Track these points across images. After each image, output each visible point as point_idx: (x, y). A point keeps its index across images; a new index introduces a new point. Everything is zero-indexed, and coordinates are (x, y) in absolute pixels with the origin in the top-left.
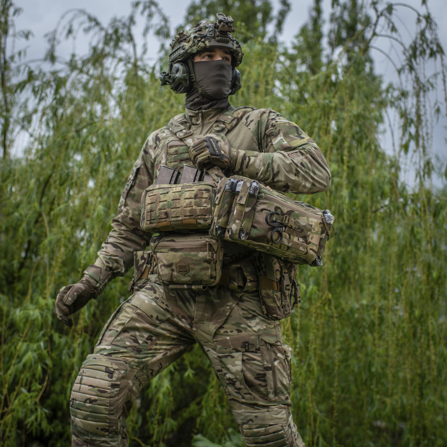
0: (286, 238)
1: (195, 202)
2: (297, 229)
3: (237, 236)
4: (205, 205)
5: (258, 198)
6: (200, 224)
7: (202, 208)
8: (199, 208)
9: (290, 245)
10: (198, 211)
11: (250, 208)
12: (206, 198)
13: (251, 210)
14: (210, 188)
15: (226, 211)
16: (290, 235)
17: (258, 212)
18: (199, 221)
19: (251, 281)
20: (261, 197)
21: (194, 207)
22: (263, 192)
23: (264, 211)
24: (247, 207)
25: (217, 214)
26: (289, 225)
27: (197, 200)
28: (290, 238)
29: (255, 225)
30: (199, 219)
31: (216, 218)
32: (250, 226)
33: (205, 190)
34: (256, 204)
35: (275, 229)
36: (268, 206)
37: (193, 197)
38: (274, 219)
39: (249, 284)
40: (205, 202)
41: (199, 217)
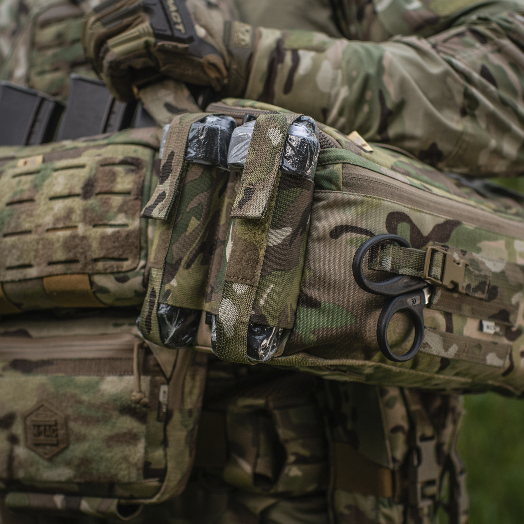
0: (435, 329)
1: (85, 211)
2: (476, 289)
3: (242, 349)
4: (121, 219)
5: (318, 186)
6: (104, 290)
7: (109, 231)
8: (99, 231)
9: (452, 352)
10: (95, 245)
11: (288, 231)
12: (127, 193)
13: (293, 235)
14: (144, 154)
15: (195, 246)
16: (448, 316)
17: (320, 239)
18: (102, 281)
19: (300, 460)
20: (332, 179)
21: (81, 229)
22: (336, 160)
23: (346, 236)
24: (277, 225)
25: (162, 256)
26: (446, 282)
27: (93, 201)
28: (449, 328)
29: (314, 293)
30: (99, 273)
31: (156, 274)
32: (291, 300)
33: (124, 162)
34: (311, 211)
35: (395, 305)
36: (362, 216)
37: (78, 190)
38: (388, 265)
39: (295, 472)
40: (121, 209)
41: (100, 265)
